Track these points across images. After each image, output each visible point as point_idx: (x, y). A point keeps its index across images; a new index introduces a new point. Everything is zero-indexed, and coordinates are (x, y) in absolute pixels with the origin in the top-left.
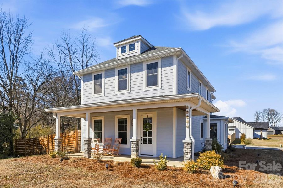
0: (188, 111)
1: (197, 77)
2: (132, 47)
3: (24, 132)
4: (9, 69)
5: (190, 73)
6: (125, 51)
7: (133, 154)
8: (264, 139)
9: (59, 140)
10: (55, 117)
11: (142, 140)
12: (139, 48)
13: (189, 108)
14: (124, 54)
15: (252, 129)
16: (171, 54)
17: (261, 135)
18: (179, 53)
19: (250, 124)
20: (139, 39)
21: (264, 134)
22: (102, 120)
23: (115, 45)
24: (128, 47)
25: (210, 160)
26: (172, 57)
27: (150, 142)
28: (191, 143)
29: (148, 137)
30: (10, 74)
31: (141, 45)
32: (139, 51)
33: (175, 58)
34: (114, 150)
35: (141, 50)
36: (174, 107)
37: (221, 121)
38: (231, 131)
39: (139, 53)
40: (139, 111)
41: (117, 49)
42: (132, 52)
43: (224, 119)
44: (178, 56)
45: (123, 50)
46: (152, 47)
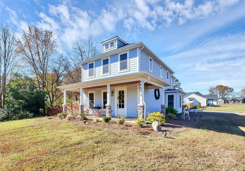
0: (141, 84)
1: (159, 63)
2: (112, 44)
3: (52, 102)
4: (42, 64)
5: (152, 60)
7: (107, 114)
8: (215, 106)
9: (66, 106)
10: (63, 92)
11: (118, 105)
12: (116, 45)
13: (142, 81)
14: (107, 49)
15: (206, 99)
16: (135, 47)
17: (213, 103)
18: (140, 46)
19: (204, 96)
20: (116, 39)
21: (215, 103)
22: (93, 93)
23: (101, 44)
24: (109, 45)
25: (155, 118)
26: (136, 48)
27: (123, 107)
28: (143, 107)
29: (121, 104)
30: (43, 67)
31: (118, 42)
32: (116, 46)
33: (138, 49)
35: (118, 46)
37: (177, 93)
38: (191, 101)
39: (116, 48)
40: (111, 85)
41: (103, 46)
42: (112, 47)
43: (179, 92)
44: (140, 48)
45: (107, 47)
46: (126, 44)
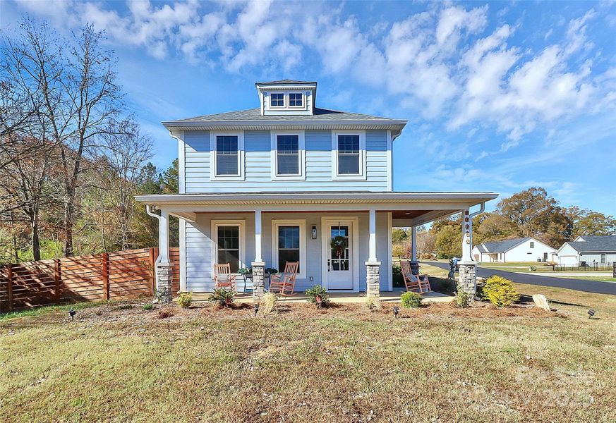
2: (296, 99)
6: (281, 103)
11: (329, 264)
12: (310, 104)
14: (277, 107)
22: (237, 227)
26: (383, 131)
27: (345, 267)
29: (340, 259)
32: (310, 109)
33: (389, 134)
34: (286, 284)
36: (390, 211)
39: (310, 113)
41: (262, 95)
42: (296, 108)
45: (277, 100)
